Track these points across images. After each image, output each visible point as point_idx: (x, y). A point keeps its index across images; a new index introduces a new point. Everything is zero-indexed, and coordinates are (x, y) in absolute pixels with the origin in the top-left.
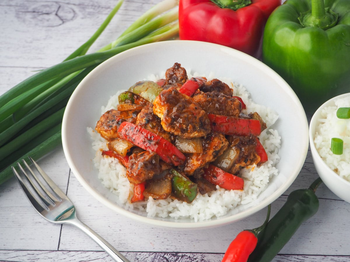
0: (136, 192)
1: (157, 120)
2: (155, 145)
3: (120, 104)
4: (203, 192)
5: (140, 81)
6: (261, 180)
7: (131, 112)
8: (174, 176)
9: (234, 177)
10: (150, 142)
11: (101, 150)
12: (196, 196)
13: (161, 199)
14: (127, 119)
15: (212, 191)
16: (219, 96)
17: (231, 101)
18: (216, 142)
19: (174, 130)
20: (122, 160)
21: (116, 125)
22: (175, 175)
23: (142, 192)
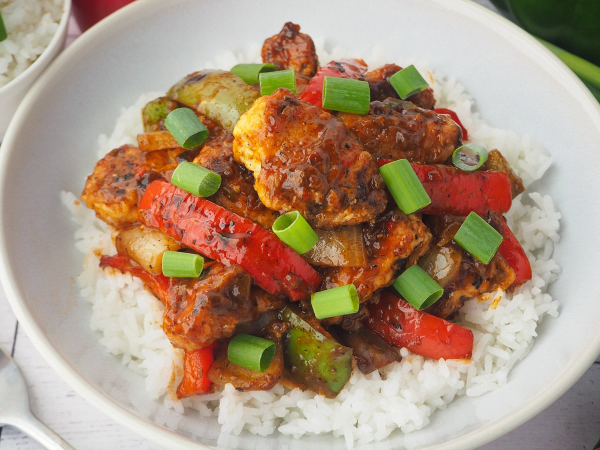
0: (189, 369)
1: (243, 176)
2: (239, 246)
3: (145, 131)
4: (366, 367)
5: (197, 70)
6: (517, 331)
7: (175, 154)
8: (291, 328)
9: (447, 326)
10: (224, 238)
11: (98, 253)
12: (349, 377)
13: (256, 389)
14: (164, 173)
15: (389, 362)
16: (404, 112)
17: (436, 123)
18: (402, 235)
19: (290, 207)
20: (152, 283)
21: (135, 189)
22: (294, 326)
23: (206, 372)
